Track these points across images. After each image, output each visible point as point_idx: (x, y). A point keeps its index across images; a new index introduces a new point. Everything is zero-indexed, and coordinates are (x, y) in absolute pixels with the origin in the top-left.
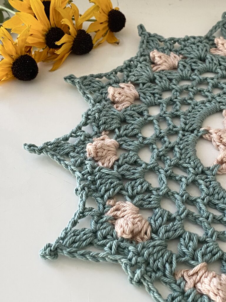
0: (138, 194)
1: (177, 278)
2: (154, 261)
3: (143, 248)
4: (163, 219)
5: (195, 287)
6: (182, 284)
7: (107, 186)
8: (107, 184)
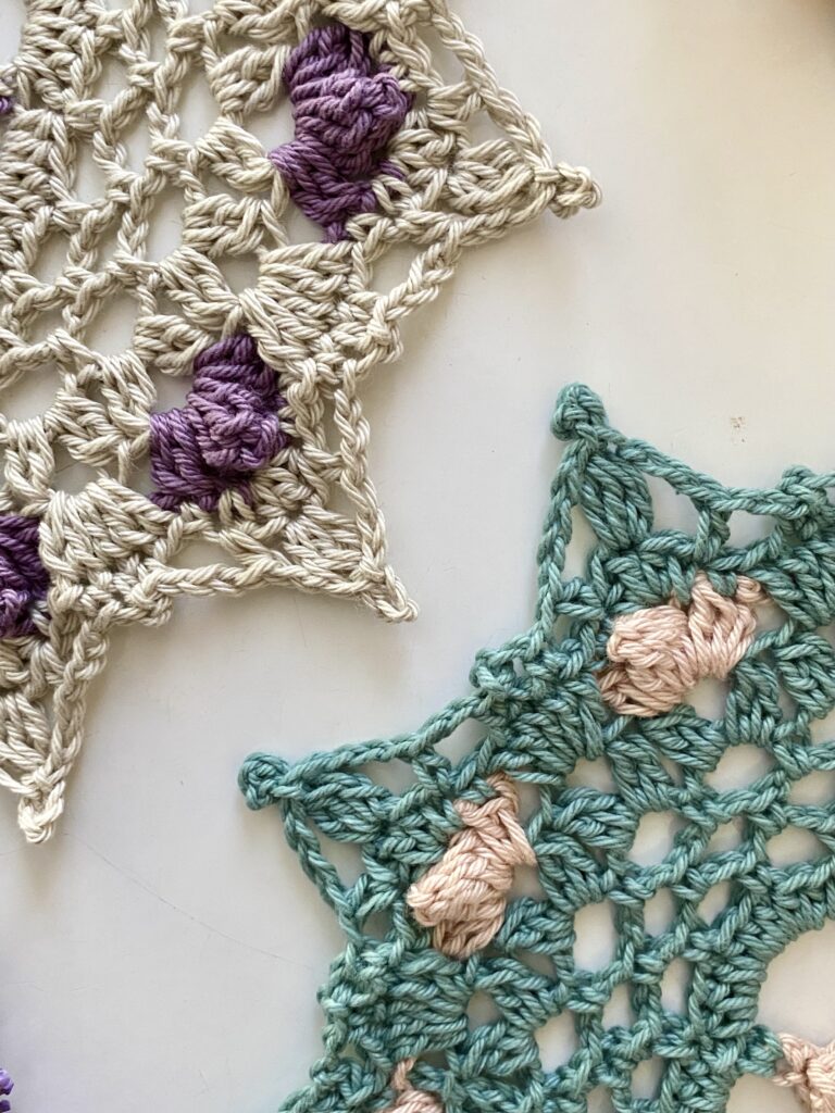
3: (579, 697)
4: (681, 751)
6: (474, 794)
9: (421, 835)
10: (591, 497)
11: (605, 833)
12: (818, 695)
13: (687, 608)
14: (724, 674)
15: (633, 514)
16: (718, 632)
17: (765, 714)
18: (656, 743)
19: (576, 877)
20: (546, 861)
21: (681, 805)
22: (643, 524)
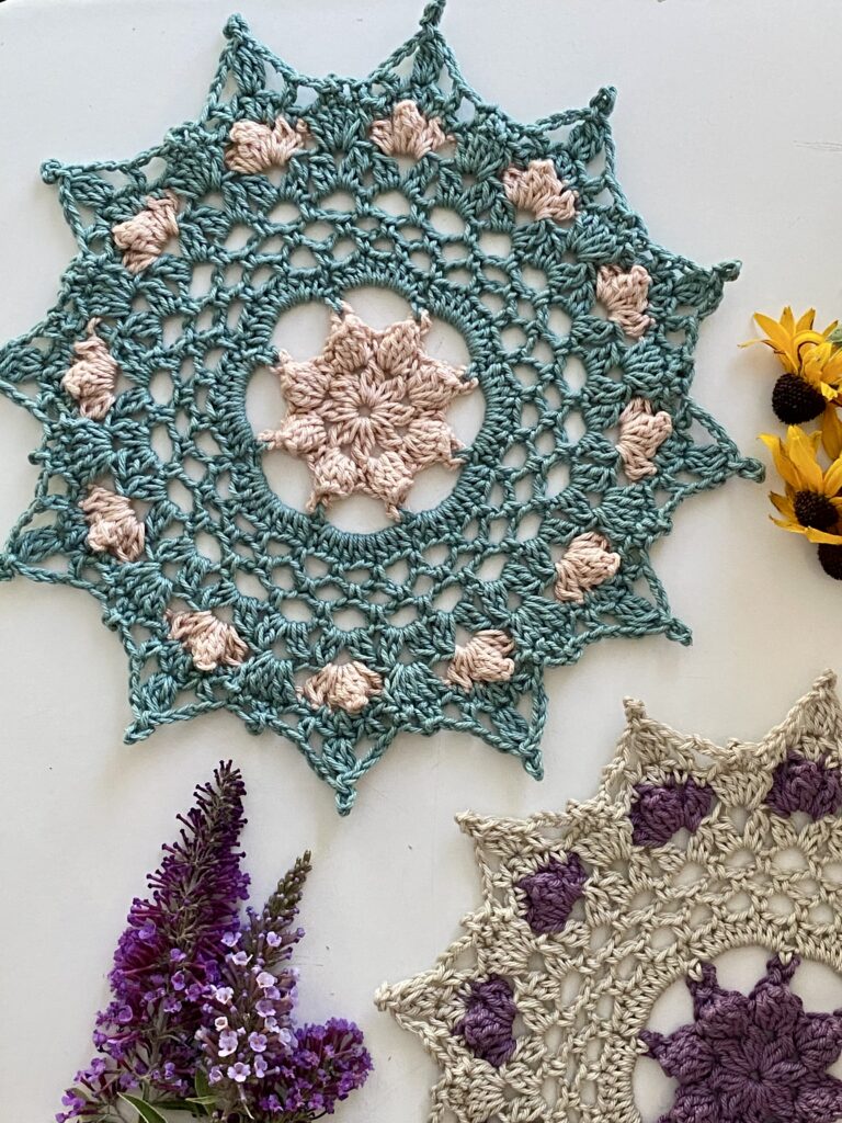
0: (310, 170)
1: (165, 191)
2: (191, 166)
3: (213, 154)
4: (259, 196)
5: (149, 209)
6: (154, 193)
7: (327, 125)
8: (333, 125)
9: (125, 207)
10: (237, 65)
11: (214, 227)
12: (325, 183)
13: (273, 128)
14: (282, 161)
15: (255, 77)
16: (284, 140)
17: (299, 187)
18: (247, 189)
19: (196, 243)
20: (183, 232)
21: (253, 222)
22: (259, 84)
